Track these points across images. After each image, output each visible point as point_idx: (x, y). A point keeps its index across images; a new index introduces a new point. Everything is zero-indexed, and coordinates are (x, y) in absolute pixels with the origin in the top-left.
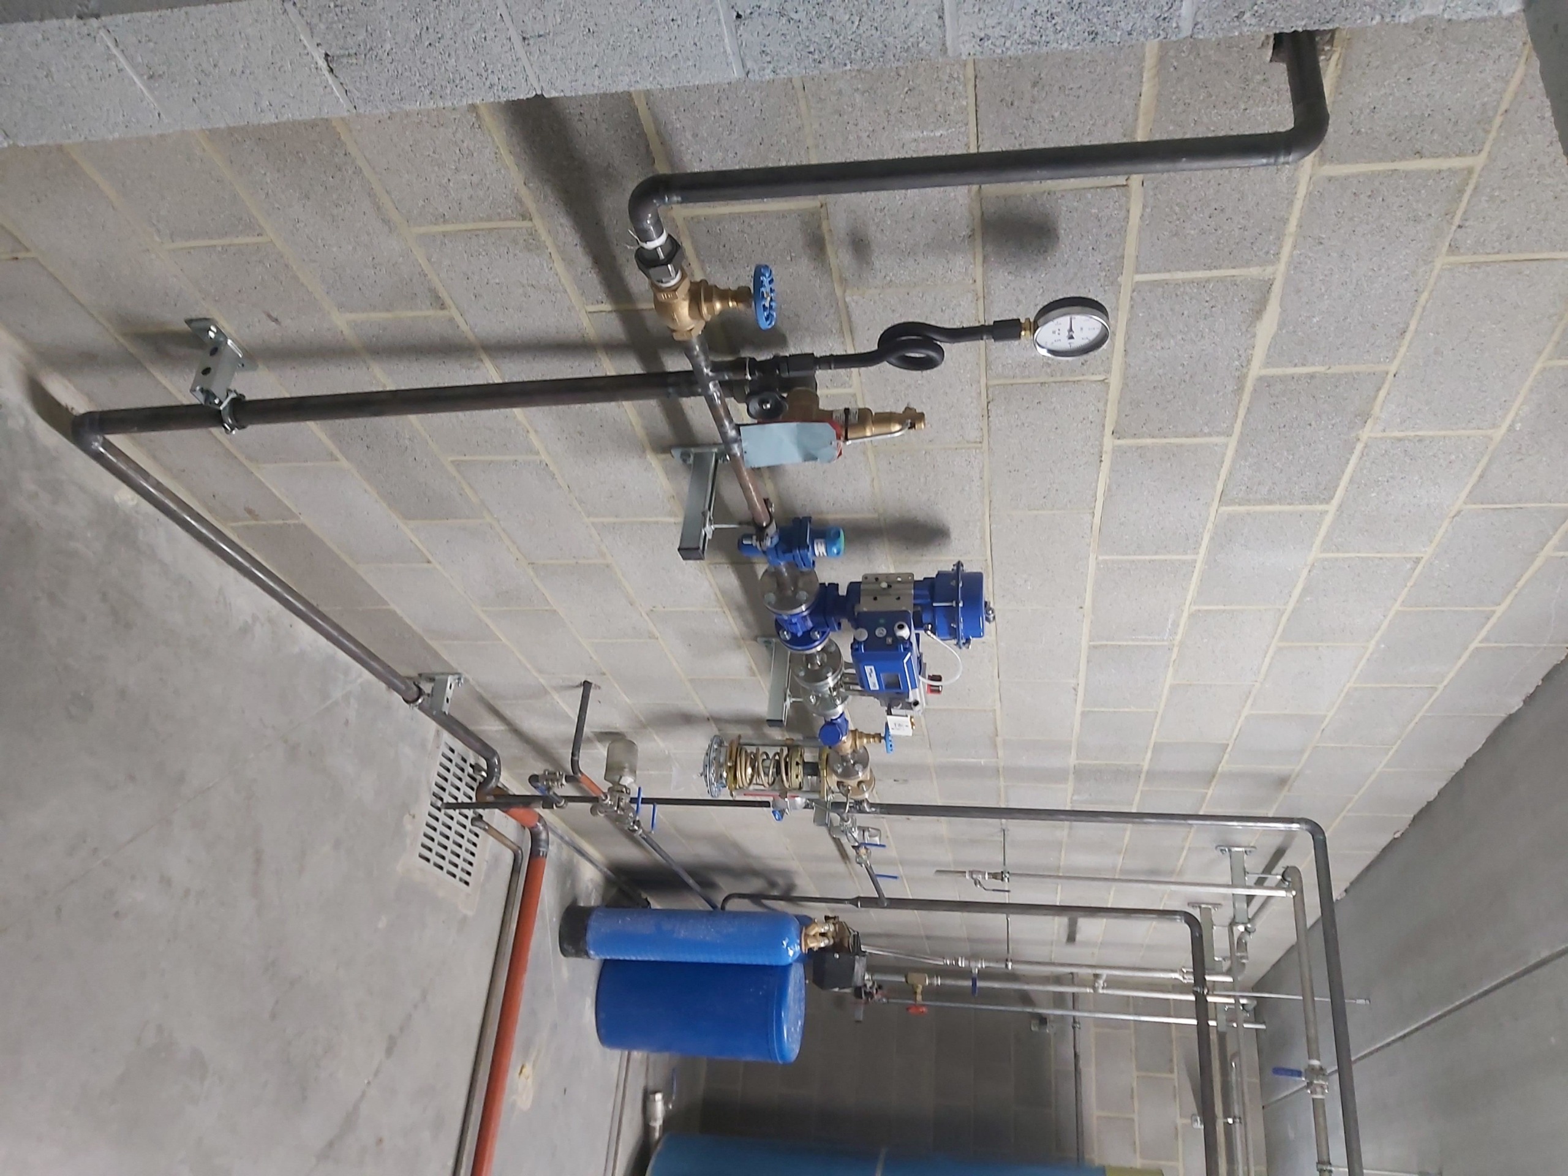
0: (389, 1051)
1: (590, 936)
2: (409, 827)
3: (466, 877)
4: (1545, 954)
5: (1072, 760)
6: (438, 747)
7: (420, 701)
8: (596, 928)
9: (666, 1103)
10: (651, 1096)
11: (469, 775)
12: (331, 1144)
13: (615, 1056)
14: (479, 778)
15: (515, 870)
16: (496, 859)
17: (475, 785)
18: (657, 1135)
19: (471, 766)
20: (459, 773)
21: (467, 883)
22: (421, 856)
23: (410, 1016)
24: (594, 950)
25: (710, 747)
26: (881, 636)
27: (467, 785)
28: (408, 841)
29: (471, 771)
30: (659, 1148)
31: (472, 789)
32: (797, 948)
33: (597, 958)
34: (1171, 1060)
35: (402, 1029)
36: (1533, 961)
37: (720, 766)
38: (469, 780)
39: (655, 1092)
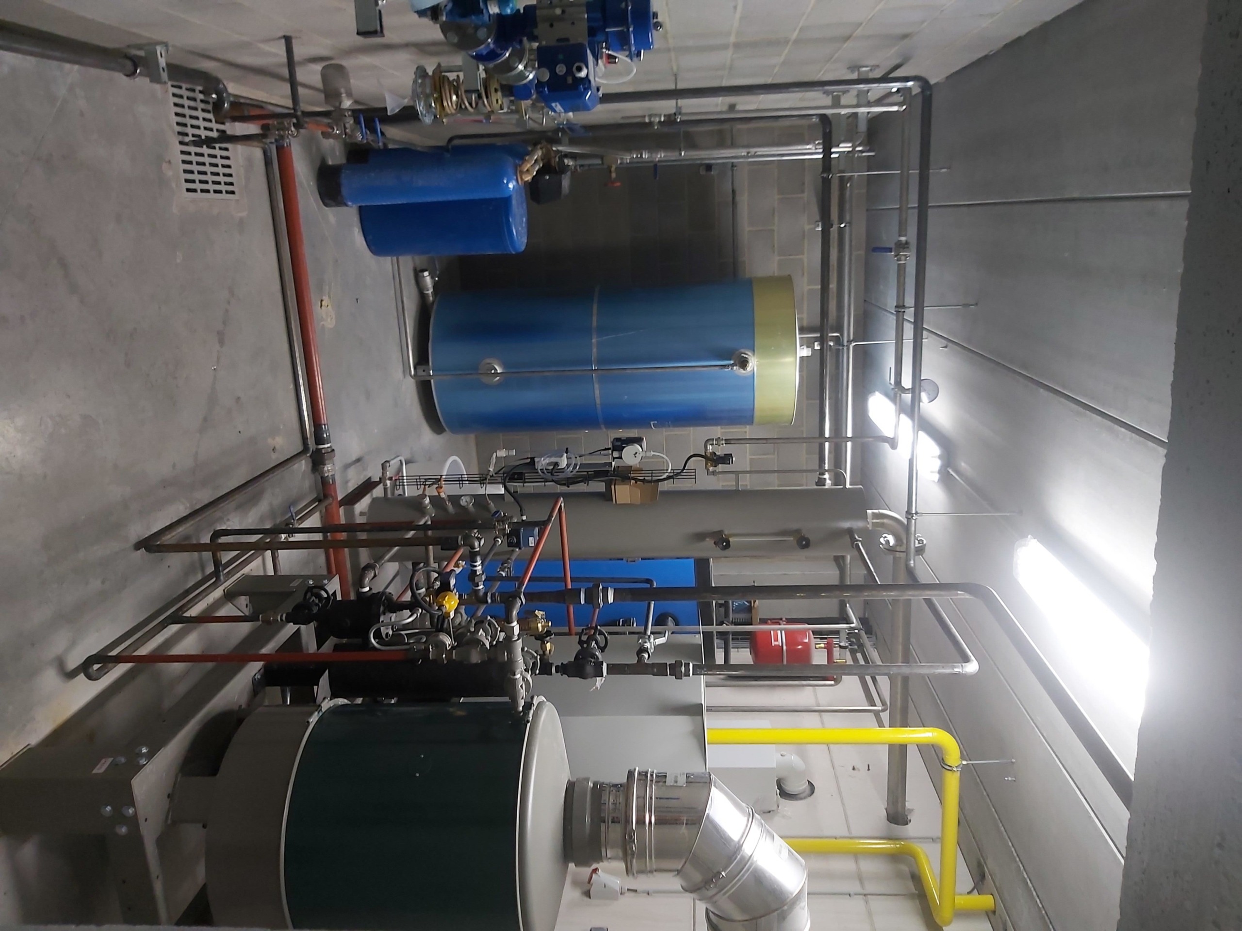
0: (221, 342)
1: (345, 191)
2: (170, 173)
3: (230, 188)
4: (1076, 195)
5: (732, 39)
6: (167, 91)
7: (138, 71)
8: (348, 183)
9: (432, 278)
10: (421, 274)
11: (202, 101)
12: (205, 420)
13: (387, 263)
14: (211, 101)
15: (268, 162)
16: (249, 160)
17: (210, 107)
18: (431, 298)
19: (201, 92)
20: (192, 104)
21: (233, 193)
22: (188, 190)
23: (227, 311)
24: (351, 201)
25: (415, 81)
26: (561, 74)
27: (203, 110)
28: (174, 185)
29: (201, 96)
30: (435, 307)
31: (209, 112)
32: (514, 183)
33: (354, 206)
34: (803, 184)
35: (224, 323)
36: (1067, 196)
37: (427, 97)
38: (202, 106)
39: (423, 271)
